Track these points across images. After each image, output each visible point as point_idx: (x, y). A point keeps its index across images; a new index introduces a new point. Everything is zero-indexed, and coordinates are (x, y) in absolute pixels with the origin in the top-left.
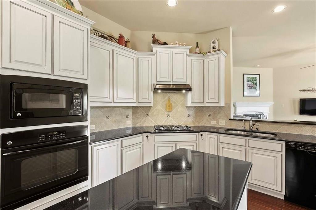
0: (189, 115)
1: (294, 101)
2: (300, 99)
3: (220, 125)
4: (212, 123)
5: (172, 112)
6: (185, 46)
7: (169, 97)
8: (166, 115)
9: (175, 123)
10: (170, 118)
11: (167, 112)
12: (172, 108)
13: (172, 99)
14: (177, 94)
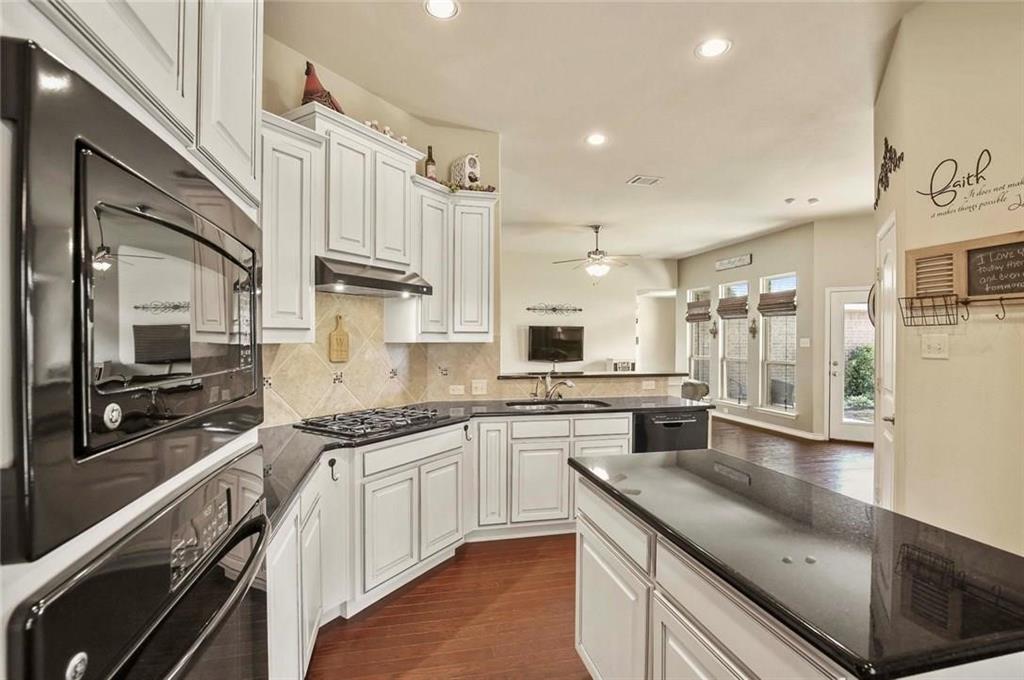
0: (394, 373)
1: (519, 331)
2: (530, 327)
3: (475, 396)
4: (451, 392)
5: (349, 364)
6: (388, 136)
7: (339, 310)
8: (331, 375)
9: (357, 401)
10: (341, 388)
11: (332, 365)
12: (347, 351)
13: (347, 319)
14: (362, 299)
